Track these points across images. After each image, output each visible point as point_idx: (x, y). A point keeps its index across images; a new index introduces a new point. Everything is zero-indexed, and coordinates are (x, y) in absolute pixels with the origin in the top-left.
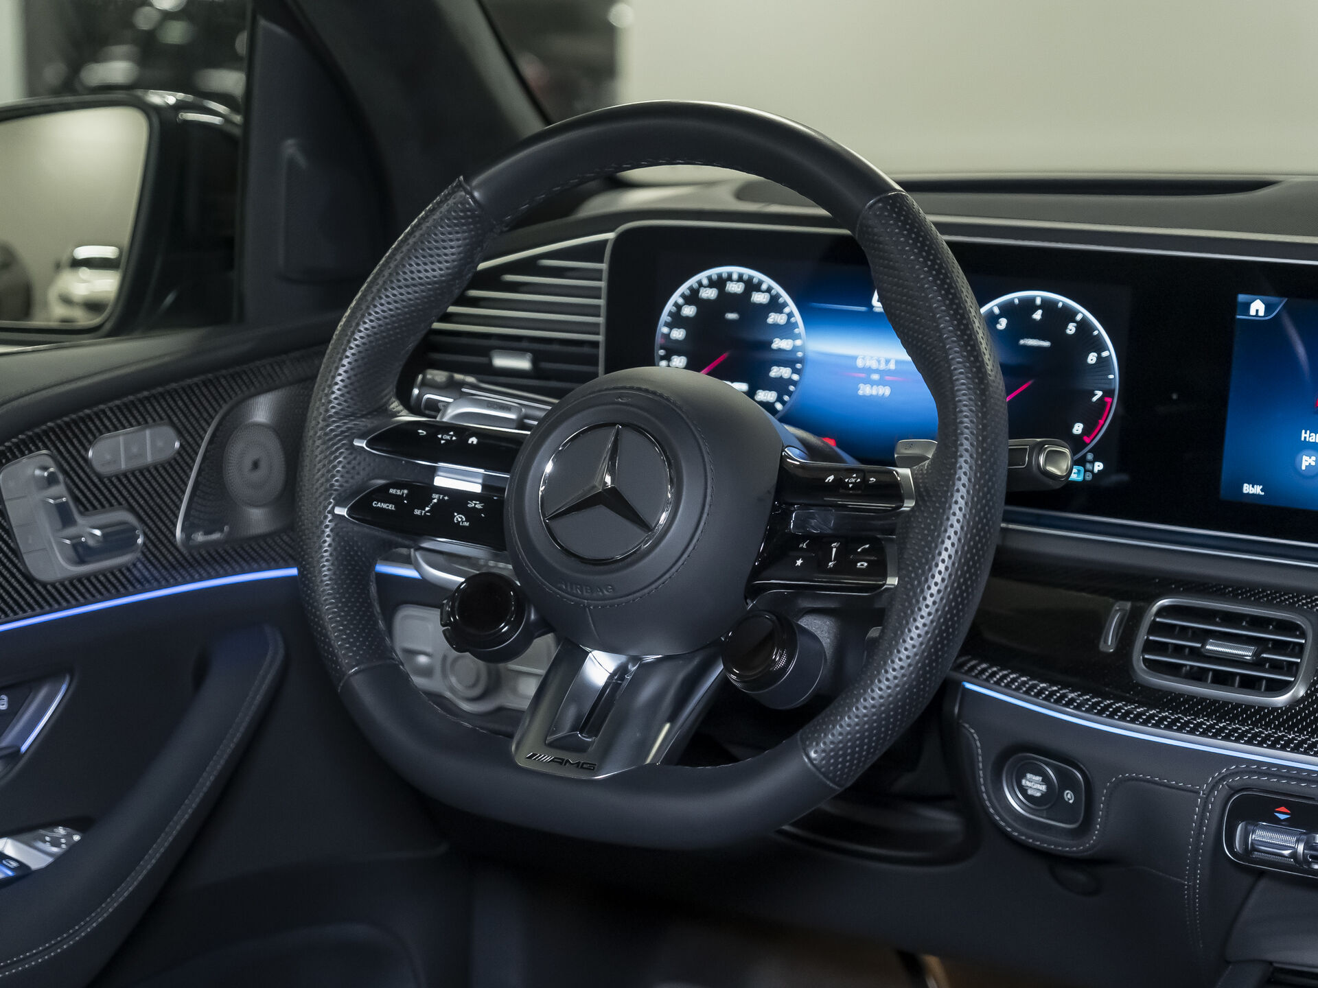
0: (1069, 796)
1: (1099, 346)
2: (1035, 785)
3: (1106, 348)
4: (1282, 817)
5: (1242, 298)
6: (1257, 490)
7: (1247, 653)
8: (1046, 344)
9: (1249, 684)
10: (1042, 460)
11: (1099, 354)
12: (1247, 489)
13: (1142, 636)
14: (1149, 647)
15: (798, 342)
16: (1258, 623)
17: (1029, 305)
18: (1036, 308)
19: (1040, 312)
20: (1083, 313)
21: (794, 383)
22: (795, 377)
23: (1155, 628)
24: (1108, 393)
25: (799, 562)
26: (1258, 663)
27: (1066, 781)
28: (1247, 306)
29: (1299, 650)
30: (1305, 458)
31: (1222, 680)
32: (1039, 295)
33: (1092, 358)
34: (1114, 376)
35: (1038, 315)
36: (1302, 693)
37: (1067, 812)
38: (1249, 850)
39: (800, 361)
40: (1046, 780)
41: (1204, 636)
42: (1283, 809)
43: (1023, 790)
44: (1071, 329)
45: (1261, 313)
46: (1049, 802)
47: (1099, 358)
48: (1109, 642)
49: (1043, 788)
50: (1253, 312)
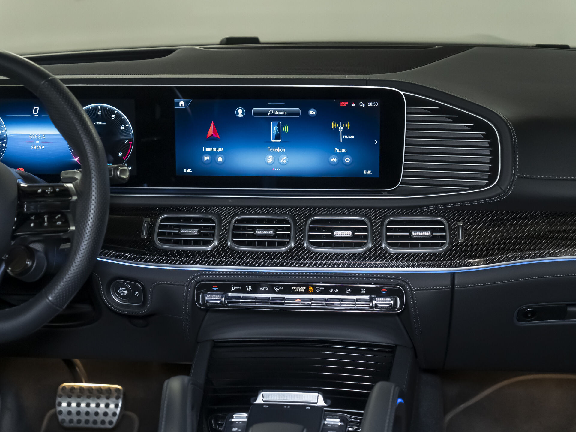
0: (136, 293)
1: (125, 123)
2: (123, 291)
3: (128, 123)
4: (215, 289)
5: (176, 100)
6: (189, 170)
7: (195, 232)
8: (104, 123)
9: (196, 243)
10: (118, 173)
11: (125, 126)
12: (186, 170)
13: (157, 231)
14: (160, 234)
15: (4, 131)
16: (197, 220)
17: (96, 109)
18: (99, 110)
19: (100, 111)
20: (117, 110)
21: (4, 147)
22: (4, 145)
23: (161, 227)
24: (130, 140)
25: (32, 225)
26: (199, 235)
27: (135, 288)
28: (178, 103)
29: (213, 228)
30: (205, 157)
31: (187, 243)
32: (99, 105)
33: (123, 127)
34: (132, 133)
35: (100, 113)
36: (217, 244)
37: (136, 299)
38: (205, 303)
39: (6, 138)
40: (127, 289)
41: (179, 227)
42: (215, 286)
43: (119, 294)
44: (113, 117)
45: (184, 105)
46: (129, 297)
47: (125, 127)
48: (144, 235)
49: (127, 292)
50: (180, 105)
